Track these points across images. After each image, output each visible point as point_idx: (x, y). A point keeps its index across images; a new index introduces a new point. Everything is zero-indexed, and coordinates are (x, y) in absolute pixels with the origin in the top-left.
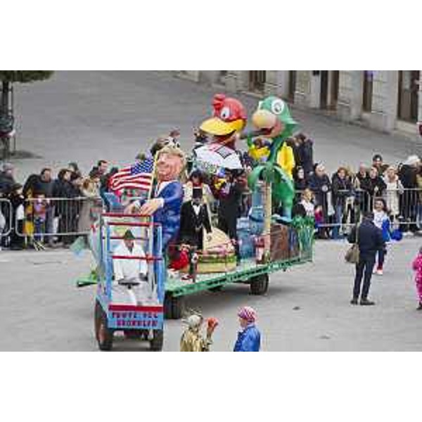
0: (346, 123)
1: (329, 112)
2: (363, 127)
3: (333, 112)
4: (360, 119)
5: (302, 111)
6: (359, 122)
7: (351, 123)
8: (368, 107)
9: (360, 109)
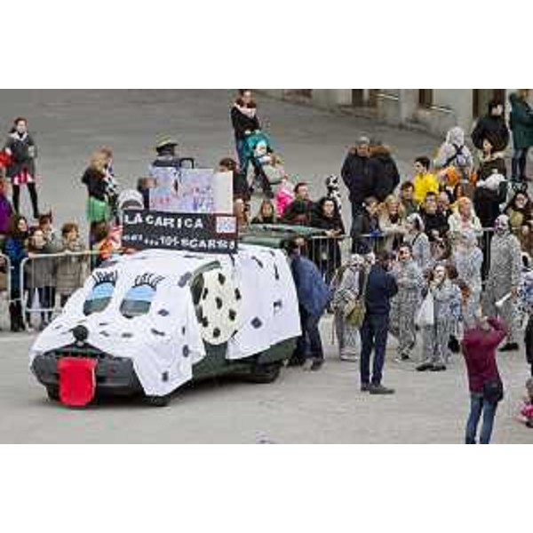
0: (393, 126)
1: (366, 109)
2: (420, 131)
3: (373, 110)
4: (416, 121)
5: (323, 109)
6: (415, 126)
7: (401, 127)
8: (427, 100)
9: (414, 105)
